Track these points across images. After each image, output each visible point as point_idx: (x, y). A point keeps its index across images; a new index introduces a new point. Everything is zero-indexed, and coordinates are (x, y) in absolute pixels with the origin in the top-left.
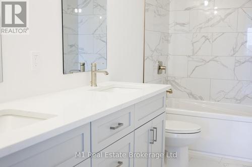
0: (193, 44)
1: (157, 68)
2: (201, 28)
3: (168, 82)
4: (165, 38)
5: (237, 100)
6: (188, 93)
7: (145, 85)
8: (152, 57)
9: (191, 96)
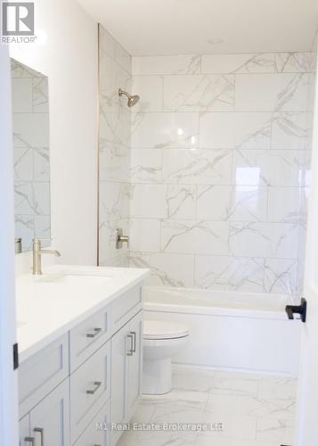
0: (167, 201)
1: (115, 238)
2: (180, 177)
3: (131, 261)
4: (126, 191)
5: (233, 285)
6: (160, 277)
7: (101, 269)
8: (108, 222)
9: (166, 282)
